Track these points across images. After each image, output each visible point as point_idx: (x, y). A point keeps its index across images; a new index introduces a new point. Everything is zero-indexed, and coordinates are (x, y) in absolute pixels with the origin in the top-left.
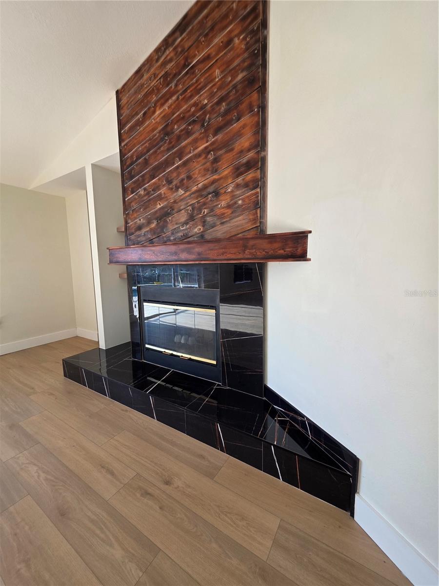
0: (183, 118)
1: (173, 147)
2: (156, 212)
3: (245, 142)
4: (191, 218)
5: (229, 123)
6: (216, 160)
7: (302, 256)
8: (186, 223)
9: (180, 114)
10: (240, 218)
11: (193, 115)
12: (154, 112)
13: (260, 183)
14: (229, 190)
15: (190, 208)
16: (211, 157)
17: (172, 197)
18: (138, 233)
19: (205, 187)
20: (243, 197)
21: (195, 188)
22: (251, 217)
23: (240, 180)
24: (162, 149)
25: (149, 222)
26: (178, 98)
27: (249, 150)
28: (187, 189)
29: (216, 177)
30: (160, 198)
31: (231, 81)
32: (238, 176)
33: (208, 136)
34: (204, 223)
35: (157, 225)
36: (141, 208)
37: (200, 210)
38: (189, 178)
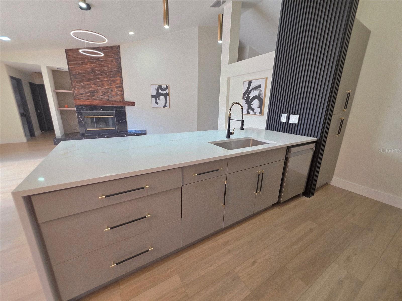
0: (99, 70)
1: (96, 76)
2: (90, 91)
3: (118, 82)
4: (104, 95)
5: (114, 77)
6: (110, 83)
7: (134, 105)
8: (102, 95)
9: (98, 69)
10: (119, 97)
11: (103, 71)
12: (87, 64)
13: (122, 91)
14: (115, 91)
15: (103, 92)
16: (109, 82)
17: (97, 88)
18: (81, 95)
19: (108, 88)
20: (119, 93)
21: (105, 88)
22: (121, 97)
23: (118, 89)
24: (91, 75)
25: (86, 93)
26: (97, 65)
27: (119, 84)
28: (102, 87)
29: (111, 87)
30: (91, 87)
31: (113, 69)
32: (117, 88)
33: (108, 77)
34: (108, 97)
35: (90, 94)
36: (82, 89)
37: (107, 93)
38: (103, 85)
